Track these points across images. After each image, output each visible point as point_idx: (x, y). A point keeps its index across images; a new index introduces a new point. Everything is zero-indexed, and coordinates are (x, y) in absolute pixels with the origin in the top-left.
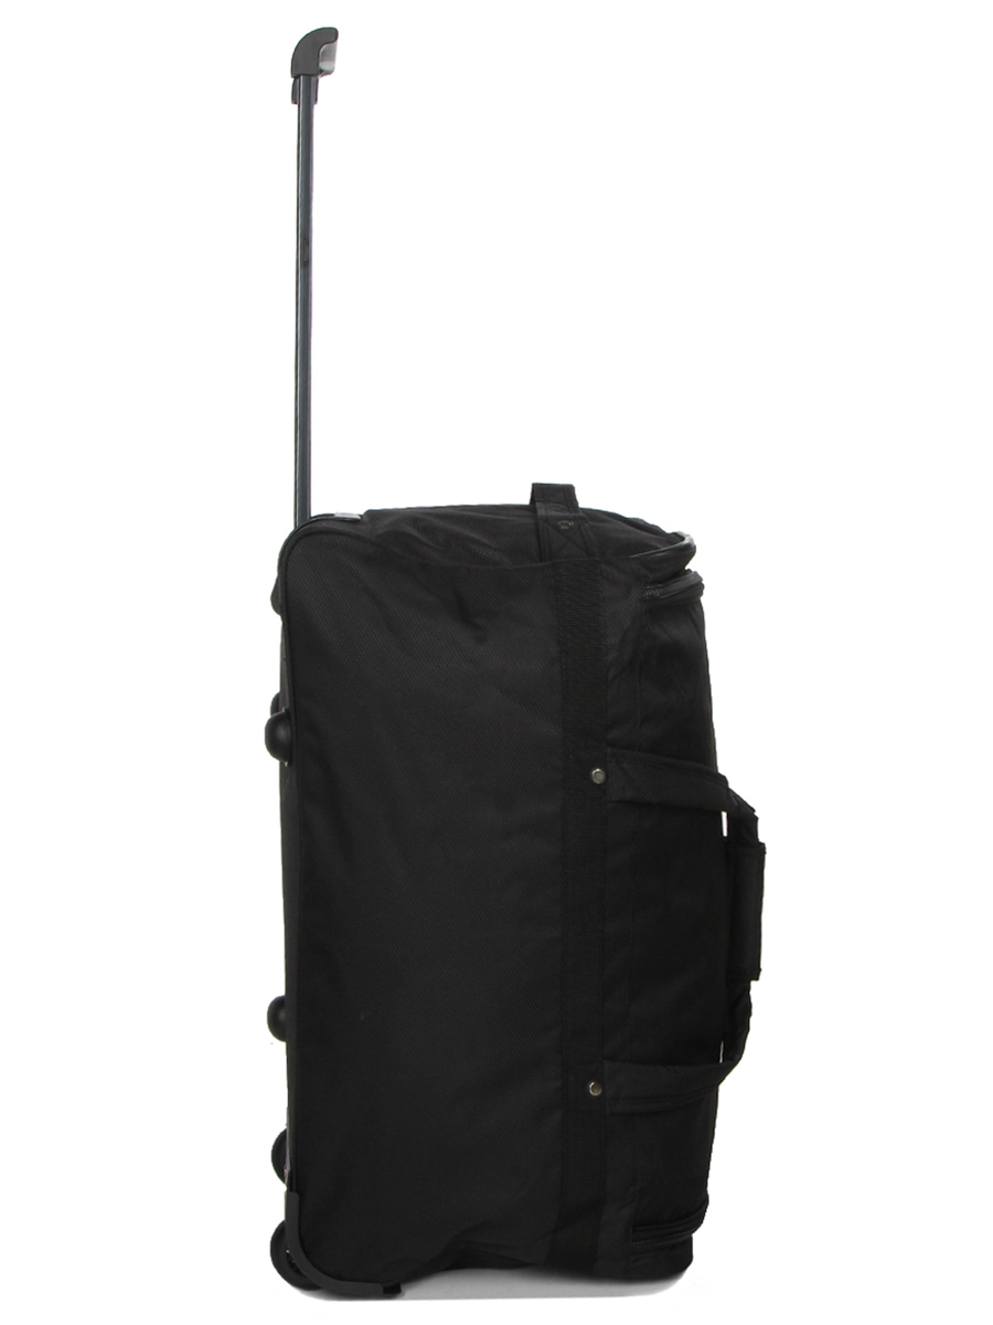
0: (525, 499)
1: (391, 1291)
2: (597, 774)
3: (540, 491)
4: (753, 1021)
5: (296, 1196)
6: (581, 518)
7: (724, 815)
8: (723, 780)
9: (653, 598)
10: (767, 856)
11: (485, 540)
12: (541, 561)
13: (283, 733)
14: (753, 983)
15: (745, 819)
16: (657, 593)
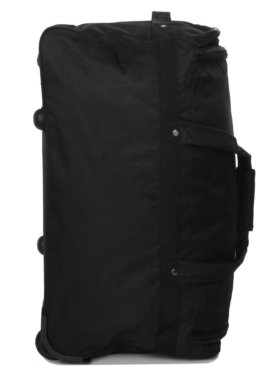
0: (149, 18)
1: (87, 360)
2: (175, 132)
3: (156, 15)
4: (248, 248)
5: (45, 318)
6: (172, 24)
7: (236, 155)
8: (235, 140)
9: (199, 55)
10: (256, 175)
11: (128, 33)
12: (152, 40)
13: (40, 118)
14: (250, 232)
15: (245, 158)
16: (201, 52)
